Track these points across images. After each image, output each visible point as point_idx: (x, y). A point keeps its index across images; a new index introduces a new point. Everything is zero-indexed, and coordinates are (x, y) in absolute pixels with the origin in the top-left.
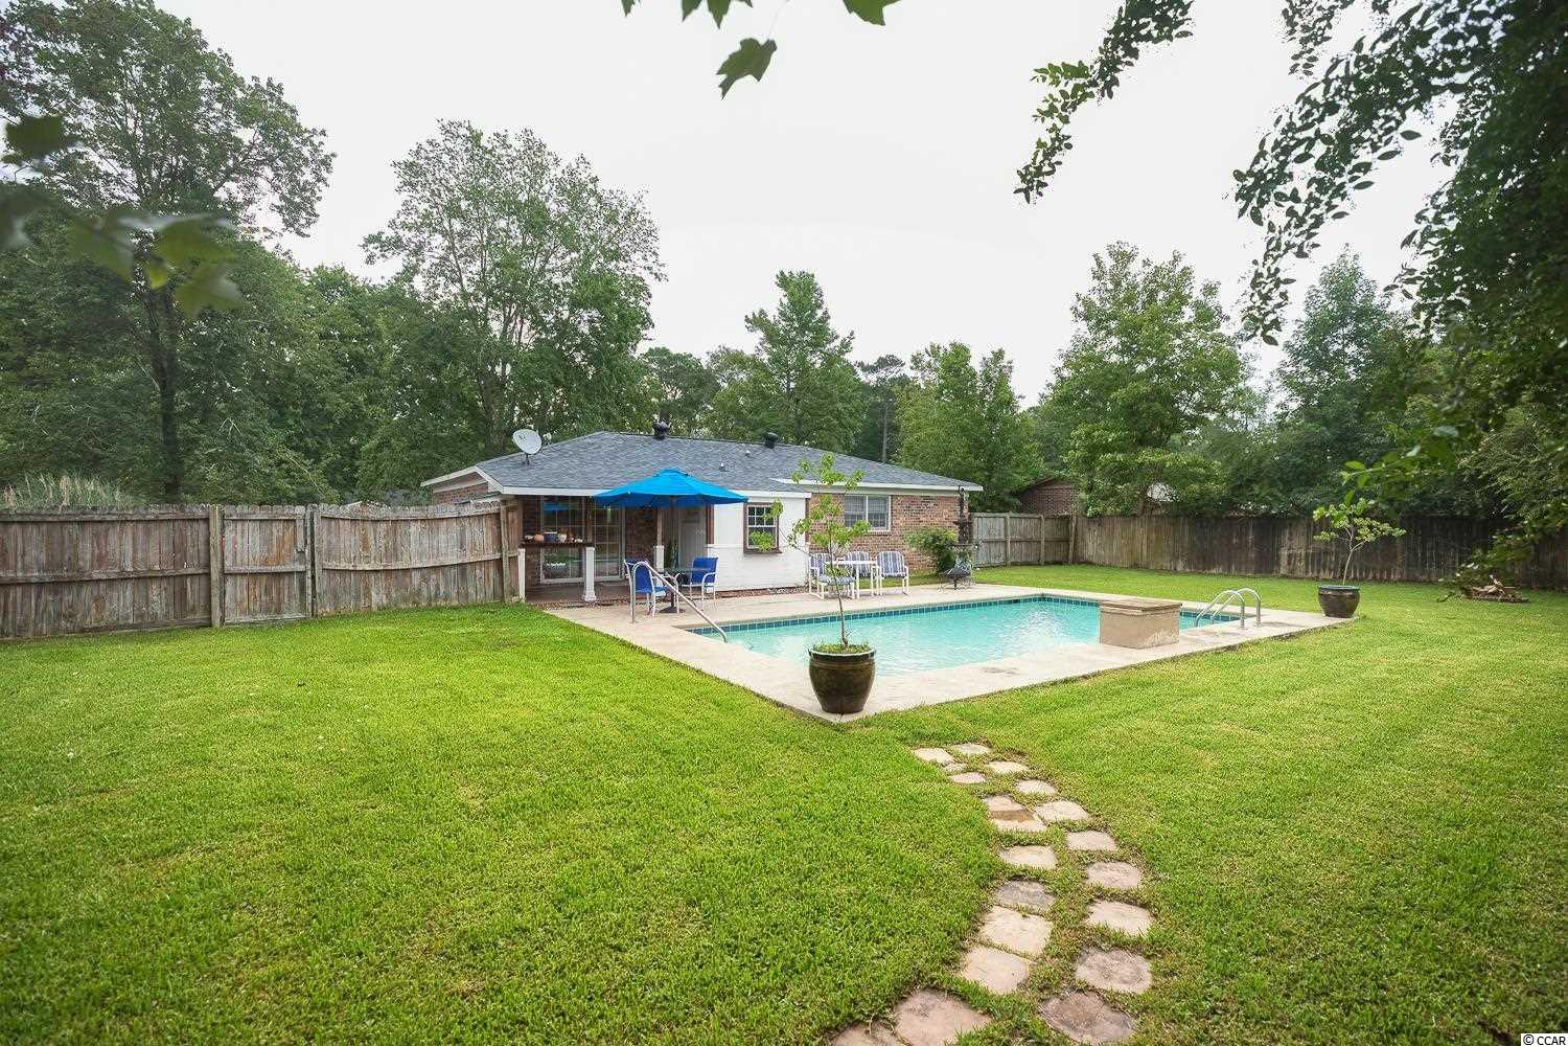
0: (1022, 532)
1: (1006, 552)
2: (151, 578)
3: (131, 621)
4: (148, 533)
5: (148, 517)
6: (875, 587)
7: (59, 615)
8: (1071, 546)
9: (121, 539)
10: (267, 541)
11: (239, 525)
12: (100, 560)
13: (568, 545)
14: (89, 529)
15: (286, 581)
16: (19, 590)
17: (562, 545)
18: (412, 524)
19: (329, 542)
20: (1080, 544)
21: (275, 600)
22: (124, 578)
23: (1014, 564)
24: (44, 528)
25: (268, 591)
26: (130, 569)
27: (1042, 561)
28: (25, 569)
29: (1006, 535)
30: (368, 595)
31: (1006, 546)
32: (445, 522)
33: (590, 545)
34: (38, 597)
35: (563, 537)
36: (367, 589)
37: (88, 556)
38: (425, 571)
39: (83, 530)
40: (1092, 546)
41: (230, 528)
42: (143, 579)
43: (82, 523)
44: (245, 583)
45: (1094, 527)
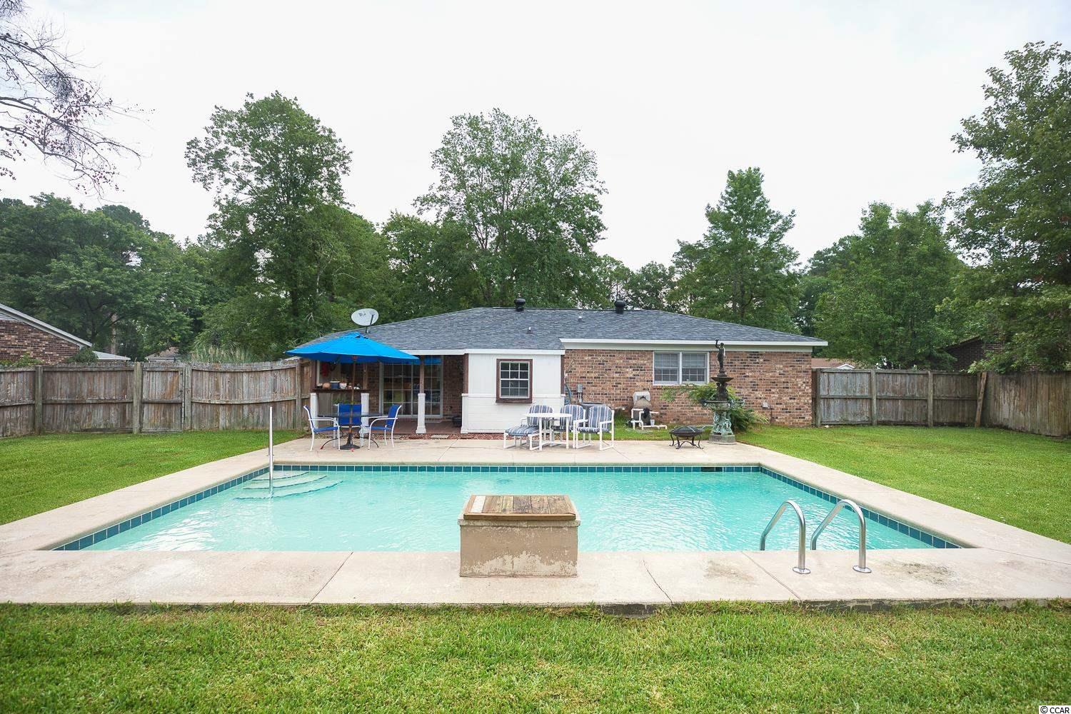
0: (897, 388)
1: (871, 410)
2: (111, 403)
3: (102, 427)
4: (111, 377)
5: (110, 369)
6: (571, 439)
7: (73, 421)
8: (979, 406)
9: (99, 380)
10: (165, 384)
11: (151, 373)
12: (91, 393)
13: (347, 391)
14: (87, 375)
15: (174, 408)
16: (59, 406)
17: (343, 391)
18: (244, 374)
19: (197, 386)
20: (992, 403)
21: (168, 420)
22: (98, 403)
23: (884, 424)
24: (69, 374)
25: (164, 414)
26: (103, 398)
27: (930, 421)
28: (61, 396)
29: (871, 391)
30: (218, 420)
31: (871, 405)
32: (264, 373)
33: (364, 391)
34: (66, 411)
35: (343, 386)
36: (218, 415)
37: (86, 390)
38: (252, 406)
39: (84, 376)
40: (1007, 406)
41: (146, 375)
42: (108, 404)
43: (84, 372)
44: (153, 409)
45: (1011, 386)
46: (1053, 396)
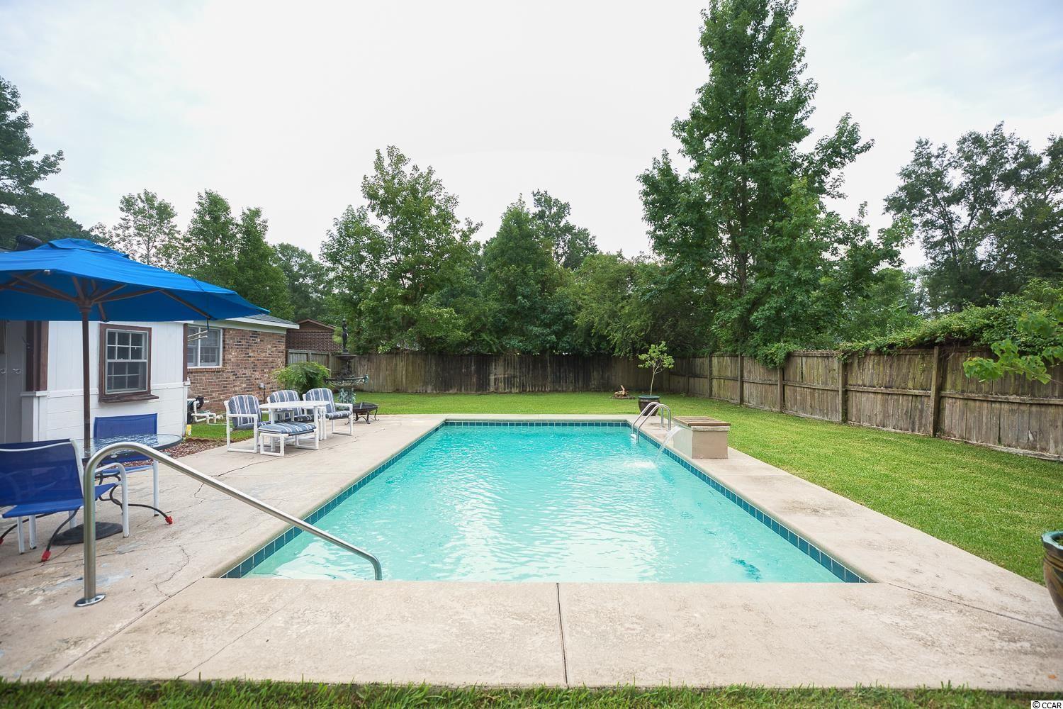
45: (364, 362)
46: (388, 368)
